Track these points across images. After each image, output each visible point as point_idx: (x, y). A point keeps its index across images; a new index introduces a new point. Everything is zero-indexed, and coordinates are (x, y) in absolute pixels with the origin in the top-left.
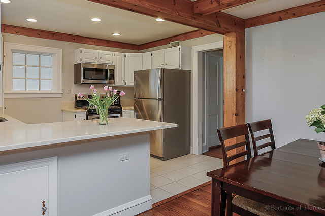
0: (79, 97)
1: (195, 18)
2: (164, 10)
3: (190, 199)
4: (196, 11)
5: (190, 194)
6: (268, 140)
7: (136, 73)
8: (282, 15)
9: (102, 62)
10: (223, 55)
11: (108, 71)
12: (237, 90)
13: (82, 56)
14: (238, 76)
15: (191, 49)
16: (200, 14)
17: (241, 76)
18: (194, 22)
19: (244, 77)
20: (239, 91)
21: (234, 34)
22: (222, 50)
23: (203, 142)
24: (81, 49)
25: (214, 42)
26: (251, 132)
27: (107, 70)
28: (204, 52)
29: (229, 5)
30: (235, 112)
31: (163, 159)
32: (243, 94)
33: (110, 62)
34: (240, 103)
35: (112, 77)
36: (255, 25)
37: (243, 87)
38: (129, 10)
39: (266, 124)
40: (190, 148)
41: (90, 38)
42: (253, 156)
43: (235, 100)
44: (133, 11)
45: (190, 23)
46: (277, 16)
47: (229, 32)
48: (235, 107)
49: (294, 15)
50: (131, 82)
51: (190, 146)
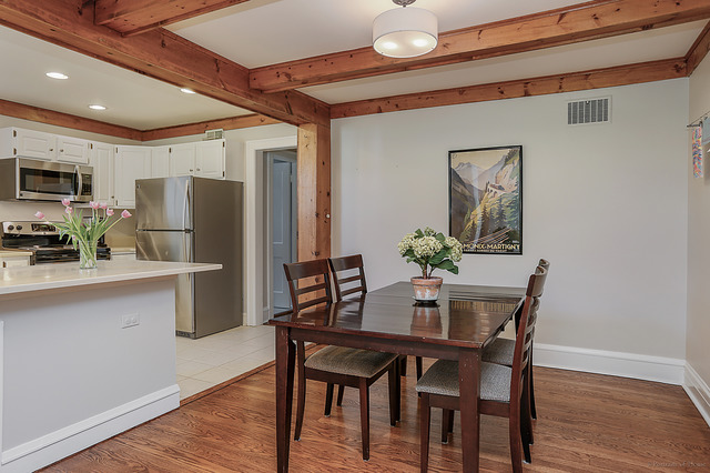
0: (11, 228)
1: (251, 97)
2: (200, 78)
3: (245, 387)
4: (254, 85)
5: (244, 379)
6: (358, 284)
7: (140, 184)
8: (382, 104)
9: (64, 158)
10: (296, 158)
11: (80, 177)
12: (317, 215)
13: (16, 143)
14: (319, 192)
15: (243, 146)
16: (261, 91)
17: (324, 193)
18: (250, 102)
19: (329, 194)
20: (321, 216)
21: (314, 127)
22: (295, 150)
23: (265, 305)
24: (14, 129)
25: (281, 136)
26: (333, 271)
27: (76, 174)
28: (265, 153)
29: (305, 82)
30: (314, 250)
31: (195, 336)
32: (328, 222)
33: (83, 160)
34: (323, 235)
35: (87, 189)
36: (345, 116)
37: (328, 210)
38: (136, 70)
39: (355, 261)
40: (242, 316)
41: (36, 108)
42: (335, 301)
43: (314, 230)
44: (144, 73)
45: (242, 103)
46: (375, 106)
47: (305, 123)
48: (314, 242)
49: (398, 107)
50: (127, 200)
51: (242, 311)
